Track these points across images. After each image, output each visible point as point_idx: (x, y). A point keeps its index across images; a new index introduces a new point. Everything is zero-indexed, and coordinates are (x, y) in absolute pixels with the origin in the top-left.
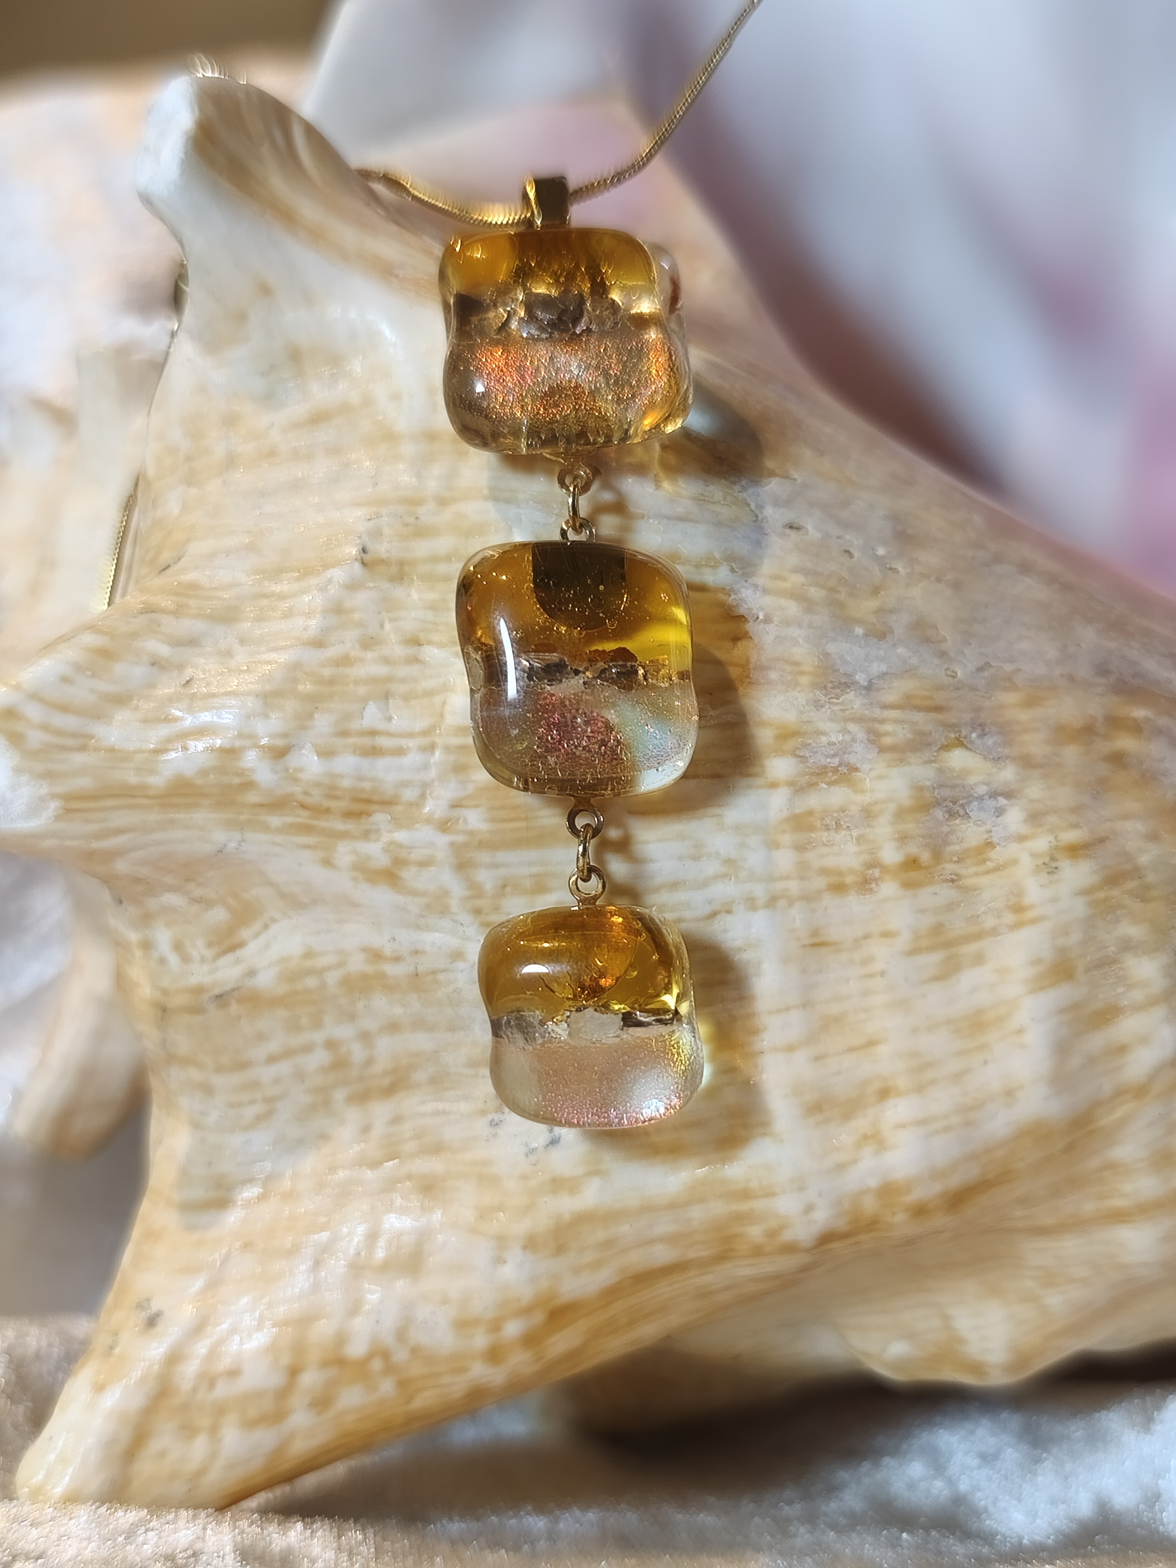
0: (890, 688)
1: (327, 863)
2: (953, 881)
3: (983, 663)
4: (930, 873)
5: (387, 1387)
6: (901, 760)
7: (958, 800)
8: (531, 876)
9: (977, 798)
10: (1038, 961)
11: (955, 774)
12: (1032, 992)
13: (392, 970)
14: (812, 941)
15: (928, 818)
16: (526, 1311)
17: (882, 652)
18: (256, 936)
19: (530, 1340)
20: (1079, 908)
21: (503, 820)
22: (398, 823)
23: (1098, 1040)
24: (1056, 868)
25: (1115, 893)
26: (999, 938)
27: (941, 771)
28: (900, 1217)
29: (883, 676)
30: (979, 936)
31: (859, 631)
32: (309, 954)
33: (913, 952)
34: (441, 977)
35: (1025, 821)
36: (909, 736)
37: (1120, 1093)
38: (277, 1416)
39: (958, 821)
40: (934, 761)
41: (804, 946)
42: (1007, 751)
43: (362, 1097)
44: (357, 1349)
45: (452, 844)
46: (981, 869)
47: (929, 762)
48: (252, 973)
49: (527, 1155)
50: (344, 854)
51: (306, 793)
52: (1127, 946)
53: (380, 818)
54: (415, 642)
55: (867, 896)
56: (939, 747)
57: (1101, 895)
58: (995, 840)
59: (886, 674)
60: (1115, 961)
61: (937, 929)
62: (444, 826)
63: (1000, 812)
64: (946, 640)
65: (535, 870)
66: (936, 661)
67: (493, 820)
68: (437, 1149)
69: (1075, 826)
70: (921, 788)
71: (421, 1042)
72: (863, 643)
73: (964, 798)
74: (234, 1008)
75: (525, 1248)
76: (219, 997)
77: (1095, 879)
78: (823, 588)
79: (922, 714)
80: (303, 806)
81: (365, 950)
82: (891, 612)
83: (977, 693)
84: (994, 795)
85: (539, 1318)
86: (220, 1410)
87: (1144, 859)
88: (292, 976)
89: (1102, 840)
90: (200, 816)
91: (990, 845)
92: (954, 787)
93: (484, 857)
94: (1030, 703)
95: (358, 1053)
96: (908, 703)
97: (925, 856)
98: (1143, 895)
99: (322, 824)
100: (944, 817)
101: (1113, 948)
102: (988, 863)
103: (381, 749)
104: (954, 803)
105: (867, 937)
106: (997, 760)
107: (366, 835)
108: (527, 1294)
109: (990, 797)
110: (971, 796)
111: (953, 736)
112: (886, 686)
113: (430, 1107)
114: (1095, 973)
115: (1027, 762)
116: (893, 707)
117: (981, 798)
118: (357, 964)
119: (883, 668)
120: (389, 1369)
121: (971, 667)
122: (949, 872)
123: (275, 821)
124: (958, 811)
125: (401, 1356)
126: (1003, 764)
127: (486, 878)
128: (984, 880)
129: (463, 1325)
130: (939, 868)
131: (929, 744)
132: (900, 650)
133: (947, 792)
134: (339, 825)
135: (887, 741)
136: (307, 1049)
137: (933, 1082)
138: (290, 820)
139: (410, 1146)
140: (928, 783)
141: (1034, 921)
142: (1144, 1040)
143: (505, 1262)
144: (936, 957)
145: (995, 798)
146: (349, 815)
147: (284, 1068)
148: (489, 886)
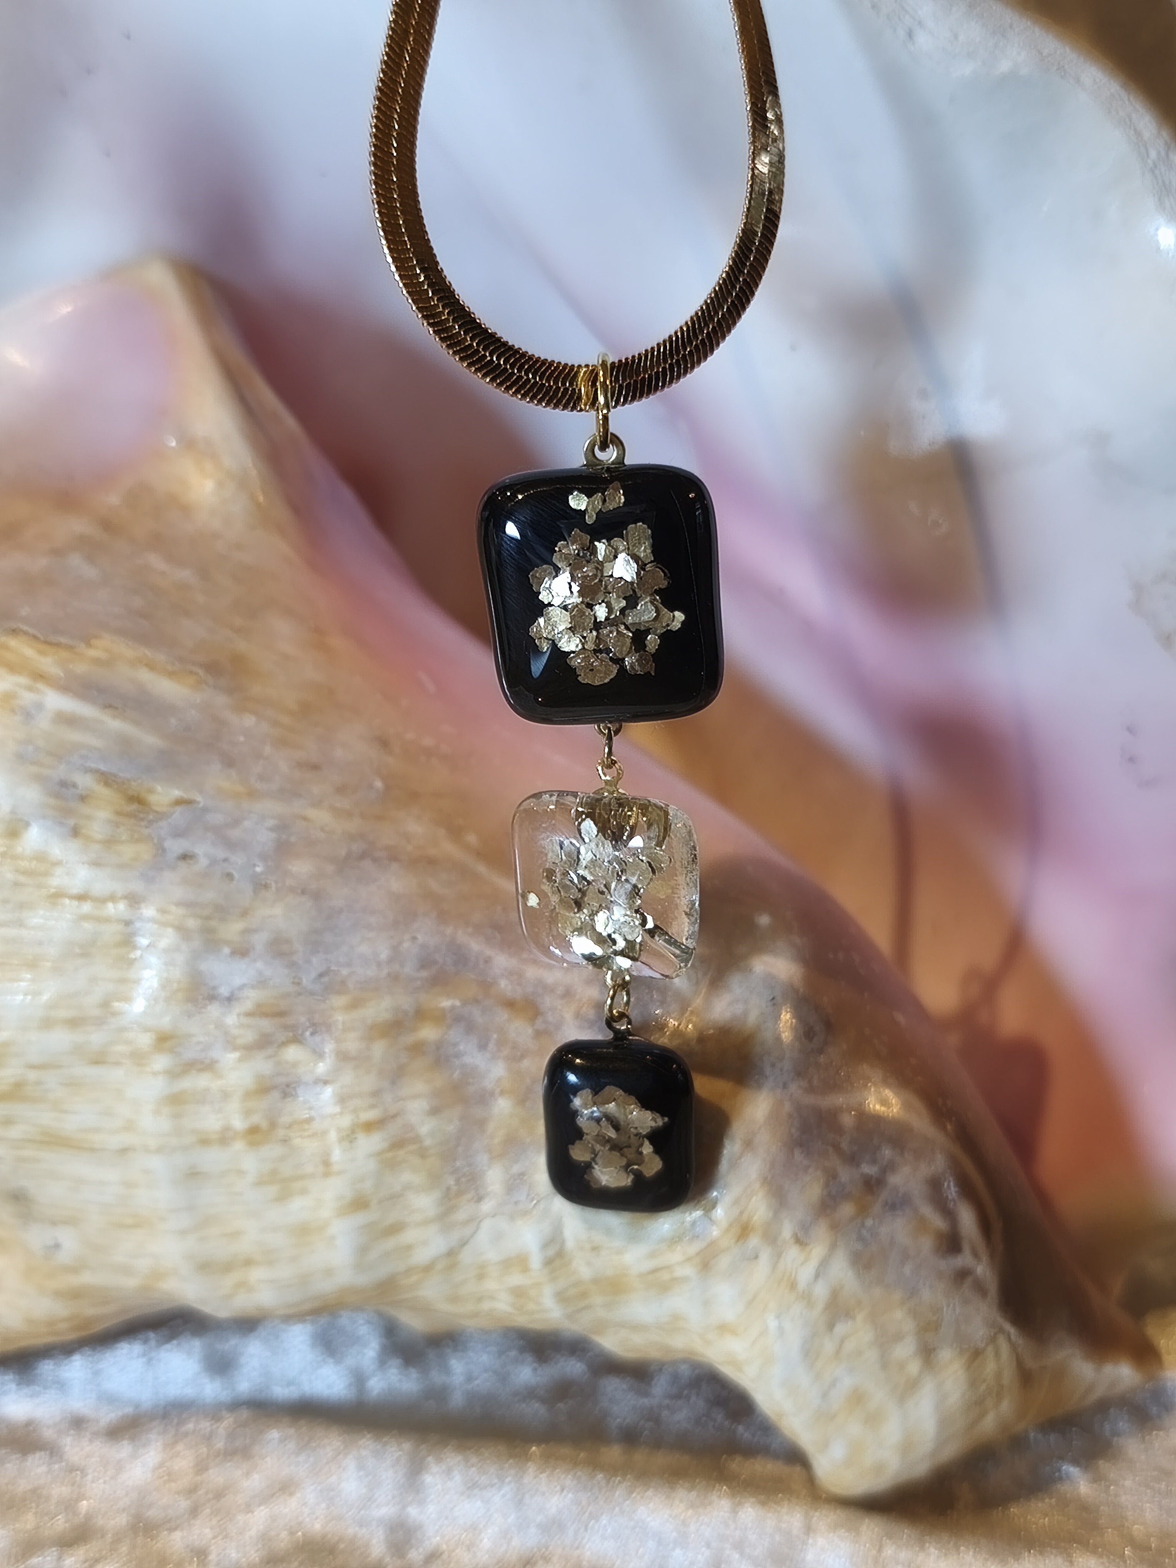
0: (247, 998)
2: (285, 1141)
3: (324, 970)
4: (268, 1136)
6: (250, 1056)
7: (290, 1085)
9: (304, 1083)
10: (343, 1198)
11: (289, 1066)
12: (339, 1216)
14: (190, 1172)
15: (267, 1098)
17: (243, 967)
20: (372, 1165)
23: (390, 1243)
24: (356, 1139)
25: (400, 1153)
26: (316, 1180)
27: (278, 1064)
29: (242, 987)
30: (302, 1177)
31: (226, 950)
33: (259, 1184)
35: (336, 1102)
36: (256, 1037)
37: (409, 1271)
39: (290, 1100)
40: (274, 1056)
41: (185, 1175)
42: (331, 1046)
46: (304, 1135)
47: (269, 1057)
52: (409, 1187)
55: (225, 1149)
56: (278, 1045)
57: (390, 1155)
58: (314, 1116)
59: (245, 985)
60: (400, 1196)
61: (274, 1172)
63: (318, 1095)
64: (298, 952)
66: (286, 971)
69: (372, 1107)
70: (262, 1077)
72: (229, 960)
73: (295, 1083)
77: (383, 1145)
78: (200, 917)
79: (268, 1019)
82: (255, 931)
83: (316, 997)
84: (315, 1081)
87: (423, 1130)
89: (394, 1116)
91: (311, 1119)
92: (287, 1075)
94: (355, 1004)
96: (258, 1011)
97: (264, 1125)
98: (423, 1153)
100: (280, 1097)
101: (399, 1188)
102: (309, 1131)
104: (287, 1087)
105: (229, 1171)
106: (321, 1054)
109: (313, 1083)
110: (300, 1082)
111: (291, 1034)
112: (243, 996)
114: (385, 1203)
115: (343, 1056)
116: (246, 1014)
117: (307, 1083)
119: (243, 980)
121: (313, 975)
122: (281, 1136)
124: (290, 1093)
126: (327, 1056)
128: (304, 1142)
130: (274, 1132)
131: (271, 1043)
132: (259, 965)
133: (281, 1079)
135: (238, 1042)
137: (277, 1261)
140: (268, 1073)
141: (338, 1173)
142: (424, 1243)
144: (274, 1188)
145: (317, 1084)
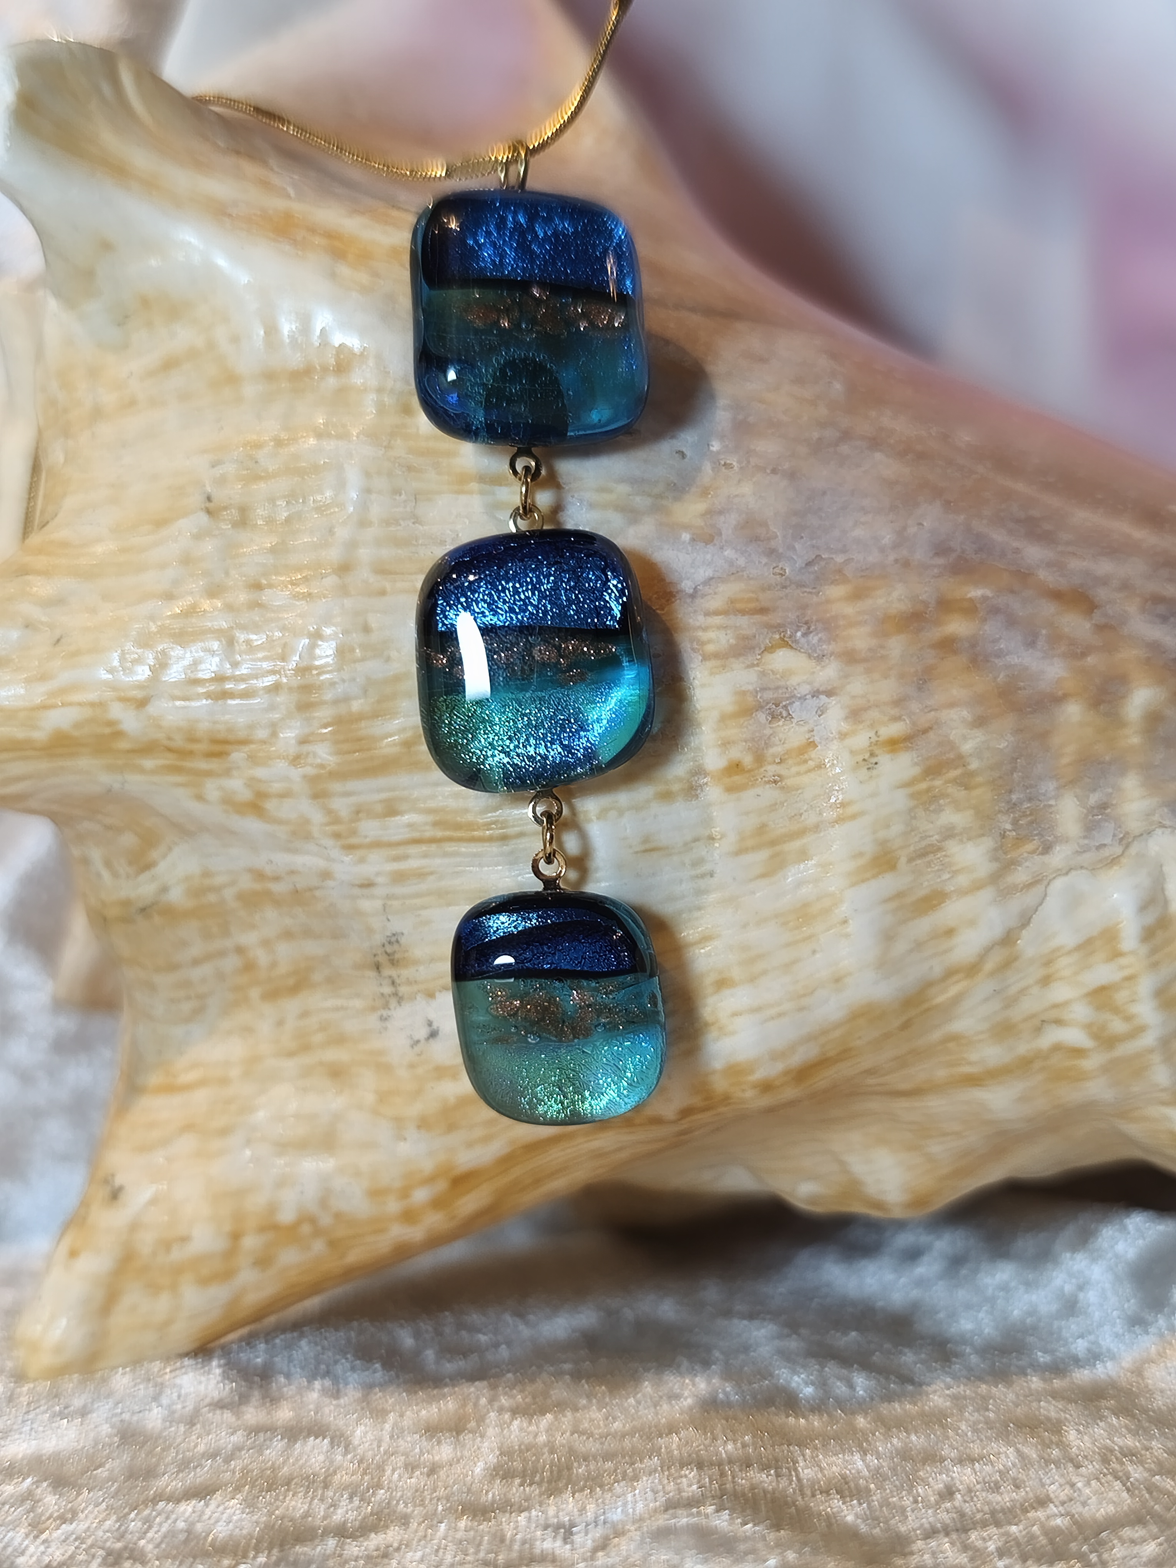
0: (715, 593)
1: (200, 798)
2: (775, 782)
3: (814, 557)
4: (753, 777)
5: (319, 1246)
6: (724, 667)
7: (781, 702)
8: (381, 801)
9: (800, 698)
10: (861, 854)
11: (778, 676)
12: (853, 885)
13: (277, 888)
14: (643, 848)
15: (751, 722)
16: (430, 1180)
17: (709, 557)
18: (164, 856)
19: (437, 1203)
20: (901, 800)
21: (349, 752)
22: (253, 760)
23: (924, 925)
24: (876, 763)
25: (938, 783)
26: (822, 834)
27: (763, 674)
28: (749, 1094)
29: (708, 581)
30: (801, 833)
31: (686, 536)
32: (207, 874)
33: (740, 851)
34: (318, 893)
35: (846, 718)
36: (733, 641)
37: (950, 973)
38: (226, 1275)
39: (781, 723)
40: (758, 665)
41: (637, 853)
42: (832, 647)
43: (273, 994)
44: (286, 1216)
45: (305, 777)
46: (803, 768)
47: (753, 665)
48: (164, 889)
49: (412, 1047)
50: (212, 789)
51: (169, 739)
52: (949, 833)
53: (238, 756)
54: (257, 587)
55: (693, 802)
56: (763, 649)
57: (924, 786)
58: (817, 739)
59: (711, 579)
60: (940, 849)
61: (762, 829)
62: (296, 760)
63: (821, 711)
64: (777, 537)
65: (384, 796)
66: (764, 560)
67: (339, 753)
68: (340, 1040)
69: (897, 719)
70: (744, 693)
71: (313, 948)
72: (690, 548)
73: (787, 699)
74: (157, 920)
75: (419, 1127)
76: (143, 910)
77: (916, 771)
78: (649, 495)
79: (746, 617)
80: (170, 750)
81: (250, 870)
82: (721, 513)
83: (805, 589)
84: (816, 694)
85: (442, 1186)
86: (178, 1270)
87: (967, 747)
88: (197, 892)
89: (925, 731)
90: (84, 762)
91: (812, 744)
92: (777, 688)
93: (336, 787)
94: (857, 595)
95: (262, 957)
96: (733, 609)
97: (748, 760)
98: (965, 782)
99: (188, 764)
100: (767, 720)
101: (937, 837)
102: (810, 762)
103: (232, 693)
104: (777, 705)
105: (696, 840)
106: (820, 658)
107: (227, 773)
108: (428, 1166)
109: (813, 697)
110: (794, 696)
111: (777, 636)
112: (711, 591)
113: (330, 1003)
114: (919, 862)
115: (850, 658)
116: (717, 613)
117: (803, 698)
118: (246, 883)
119: (709, 573)
120: (318, 1232)
121: (800, 563)
122: (771, 774)
123: (149, 763)
124: (781, 713)
125: (326, 1220)
126: (827, 661)
127: (342, 806)
128: (805, 779)
129: (376, 1193)
130: (762, 770)
131: (752, 648)
132: (729, 553)
133: (769, 695)
134: (203, 765)
135: (710, 648)
136: (222, 954)
137: (764, 972)
138: (161, 762)
139: (318, 1038)
140: (751, 688)
141: (854, 817)
142: (972, 923)
143: (405, 1139)
144: (763, 855)
145: (818, 697)
146: (211, 755)
147: (206, 969)
148: (344, 813)
